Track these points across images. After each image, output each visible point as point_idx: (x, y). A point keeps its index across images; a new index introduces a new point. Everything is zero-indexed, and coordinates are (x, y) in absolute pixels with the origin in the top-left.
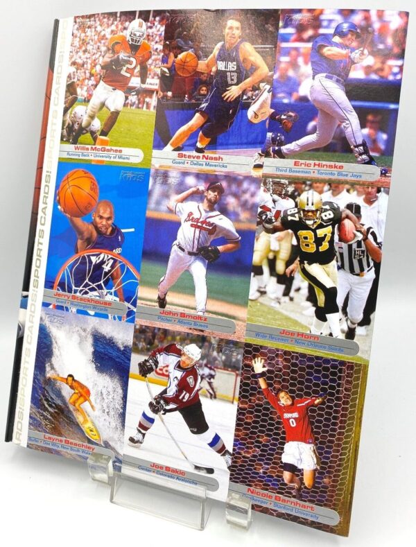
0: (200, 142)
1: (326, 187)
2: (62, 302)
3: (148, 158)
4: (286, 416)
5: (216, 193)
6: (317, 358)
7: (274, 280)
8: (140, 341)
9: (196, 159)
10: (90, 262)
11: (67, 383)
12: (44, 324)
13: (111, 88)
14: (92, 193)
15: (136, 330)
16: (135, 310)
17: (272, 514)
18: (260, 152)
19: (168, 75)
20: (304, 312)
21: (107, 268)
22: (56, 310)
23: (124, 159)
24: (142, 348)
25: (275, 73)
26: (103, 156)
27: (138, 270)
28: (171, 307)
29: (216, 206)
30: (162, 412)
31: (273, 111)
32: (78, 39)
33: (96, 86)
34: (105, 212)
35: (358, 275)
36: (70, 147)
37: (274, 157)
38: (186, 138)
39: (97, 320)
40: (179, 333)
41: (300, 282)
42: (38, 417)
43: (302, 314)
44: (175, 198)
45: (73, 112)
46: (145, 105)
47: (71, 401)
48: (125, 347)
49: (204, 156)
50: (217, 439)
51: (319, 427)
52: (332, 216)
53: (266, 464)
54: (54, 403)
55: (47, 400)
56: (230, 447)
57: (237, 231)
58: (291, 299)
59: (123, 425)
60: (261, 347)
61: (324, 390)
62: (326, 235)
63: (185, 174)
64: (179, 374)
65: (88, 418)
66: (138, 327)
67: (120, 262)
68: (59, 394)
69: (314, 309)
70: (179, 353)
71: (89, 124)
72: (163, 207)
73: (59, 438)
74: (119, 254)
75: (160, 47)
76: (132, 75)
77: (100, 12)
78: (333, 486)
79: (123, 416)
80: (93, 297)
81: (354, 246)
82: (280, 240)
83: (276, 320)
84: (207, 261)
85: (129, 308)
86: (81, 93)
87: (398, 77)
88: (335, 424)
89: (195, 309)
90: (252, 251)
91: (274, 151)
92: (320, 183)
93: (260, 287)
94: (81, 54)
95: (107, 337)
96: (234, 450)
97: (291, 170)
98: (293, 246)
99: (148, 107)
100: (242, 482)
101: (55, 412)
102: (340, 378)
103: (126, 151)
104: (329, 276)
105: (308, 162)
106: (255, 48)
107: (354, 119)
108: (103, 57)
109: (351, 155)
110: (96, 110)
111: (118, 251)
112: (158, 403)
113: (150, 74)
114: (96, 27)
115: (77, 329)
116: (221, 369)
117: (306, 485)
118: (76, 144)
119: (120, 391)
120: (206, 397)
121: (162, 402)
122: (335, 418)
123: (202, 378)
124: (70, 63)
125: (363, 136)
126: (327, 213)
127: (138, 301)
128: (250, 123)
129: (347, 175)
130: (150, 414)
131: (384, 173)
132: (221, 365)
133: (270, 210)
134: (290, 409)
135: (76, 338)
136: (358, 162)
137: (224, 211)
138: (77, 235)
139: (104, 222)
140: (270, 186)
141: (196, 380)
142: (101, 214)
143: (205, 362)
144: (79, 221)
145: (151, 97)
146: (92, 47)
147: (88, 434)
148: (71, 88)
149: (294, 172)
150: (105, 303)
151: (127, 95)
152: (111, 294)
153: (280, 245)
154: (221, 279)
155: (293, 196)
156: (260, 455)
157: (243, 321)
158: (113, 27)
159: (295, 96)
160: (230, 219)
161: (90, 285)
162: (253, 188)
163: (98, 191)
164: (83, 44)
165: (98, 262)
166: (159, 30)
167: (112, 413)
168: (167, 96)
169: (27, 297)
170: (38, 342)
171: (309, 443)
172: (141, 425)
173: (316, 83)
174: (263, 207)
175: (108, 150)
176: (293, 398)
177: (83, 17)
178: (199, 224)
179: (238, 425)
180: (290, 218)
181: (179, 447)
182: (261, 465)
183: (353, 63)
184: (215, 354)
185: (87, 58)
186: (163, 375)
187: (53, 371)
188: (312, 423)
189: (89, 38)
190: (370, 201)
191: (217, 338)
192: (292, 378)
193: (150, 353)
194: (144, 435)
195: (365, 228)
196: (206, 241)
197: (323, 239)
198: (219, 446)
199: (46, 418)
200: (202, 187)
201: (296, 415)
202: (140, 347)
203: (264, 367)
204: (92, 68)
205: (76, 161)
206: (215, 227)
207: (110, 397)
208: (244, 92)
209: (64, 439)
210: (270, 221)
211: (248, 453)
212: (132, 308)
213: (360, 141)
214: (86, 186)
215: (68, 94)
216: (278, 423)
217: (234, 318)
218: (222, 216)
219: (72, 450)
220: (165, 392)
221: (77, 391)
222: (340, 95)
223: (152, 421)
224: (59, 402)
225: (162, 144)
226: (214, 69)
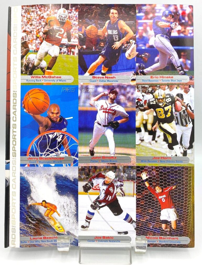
0: (103, 70)
1: (167, 87)
2: (34, 162)
3: (76, 80)
4: (160, 197)
5: (114, 95)
6: (171, 167)
7: (147, 133)
8: (82, 175)
9: (102, 79)
10: (49, 138)
11: (42, 206)
12: (23, 176)
13: (50, 44)
14: (45, 101)
15: (79, 170)
16: (78, 159)
17: (159, 246)
18: (134, 73)
19: (83, 37)
20: (163, 147)
21: (59, 140)
22: (30, 167)
23: (63, 81)
24: (84, 178)
25: (137, 35)
26: (50, 81)
27: (77, 138)
28: (97, 154)
29: (115, 101)
30: (98, 208)
31: (138, 53)
32: (26, 18)
34: (54, 110)
35: (185, 126)
36: (29, 77)
37: (141, 75)
38: (96, 69)
39: (57, 168)
40: (103, 167)
41: (159, 133)
42: (26, 228)
43: (162, 148)
44: (93, 99)
45: (28, 58)
46: (72, 53)
47: (46, 214)
48: (74, 179)
49: (106, 77)
50: (128, 216)
51: (176, 200)
52: (171, 100)
53: (153, 223)
54: (35, 218)
55: (30, 217)
56: (134, 219)
57: (127, 112)
58: (156, 142)
59: (77, 220)
60: (144, 167)
61: (176, 182)
62: (169, 109)
63: (97, 86)
64: (105, 187)
65: (57, 221)
66: (80, 168)
67: (67, 135)
68: (38, 212)
69: (167, 144)
70: (104, 177)
71: (39, 64)
72: (87, 104)
73: (40, 237)
74: (66, 131)
76: (62, 37)
77: (39, 4)
78: (185, 226)
79: (77, 215)
80: (53, 156)
81: (182, 113)
82: (148, 114)
83: (150, 152)
84: (113, 129)
85: (74, 159)
86: (32, 47)
87: (192, 35)
88: (183, 197)
89: (109, 153)
90: (134, 121)
91: (140, 72)
92: (164, 85)
93: (141, 138)
94: (29, 26)
95: (64, 176)
96: (137, 219)
97: (149, 81)
98: (154, 116)
99: (73, 54)
100: (142, 234)
101: (36, 223)
102: (183, 175)
103: (63, 77)
104: (172, 128)
105: (157, 76)
106: (126, 23)
107: (175, 54)
108: (44, 28)
109: (176, 72)
110: (43, 56)
111: (65, 130)
112: (95, 204)
113: (72, 37)
114: (37, 12)
115: (45, 175)
116: (126, 181)
117: (173, 228)
118: (32, 75)
119: (74, 203)
120: (120, 196)
121: (97, 203)
122: (183, 194)
123: (117, 187)
125: (180, 62)
126: (168, 99)
127: (79, 154)
128: (127, 60)
129: (175, 81)
130: (92, 211)
131: (191, 78)
132: (126, 179)
133: (141, 100)
134: (161, 194)
135: (45, 180)
136: (180, 74)
137: (119, 103)
138: (39, 125)
139: (55, 115)
141: (114, 189)
142: (52, 111)
143: (117, 179)
144: (39, 117)
145: (74, 48)
146: (36, 22)
147: (57, 230)
149: (151, 81)
150: (61, 158)
151: (61, 48)
152: (63, 153)
153: (148, 116)
154: (122, 136)
155: (152, 93)
156: (150, 219)
157: (134, 155)
158: (48, 12)
159: (147, 45)
160: (122, 107)
161: (50, 150)
162: (132, 90)
163: (49, 99)
164: (29, 20)
166: (75, 14)
167: (70, 215)
168: (83, 48)
170: (20, 187)
171: (172, 208)
172: (87, 218)
173: (157, 39)
174: (138, 99)
175: (53, 77)
176: (162, 188)
177: (27, 6)
178: (107, 111)
179: (137, 207)
181: (108, 224)
182: (151, 224)
183: (172, 29)
184: (122, 174)
185: (33, 28)
186: (97, 189)
187: (32, 201)
188: (173, 198)
189: (33, 18)
190: (186, 92)
191: (122, 166)
192: (161, 179)
193: (89, 180)
194: (89, 222)
195: (186, 104)
196: (112, 119)
197: (168, 111)
198: (129, 219)
199: (30, 228)
200: (107, 92)
201: (164, 196)
202: (83, 178)
203: (147, 176)
204: (37, 34)
205: (33, 84)
206: (115, 111)
207: (69, 207)
208: (123, 45)
209: (42, 237)
210: (142, 106)
211: (144, 219)
212: (76, 158)
213: (179, 65)
214: (41, 98)
215: (23, 48)
216: (157, 202)
217: (130, 155)
218: (118, 106)
219: (48, 241)
220: (99, 198)
221: (48, 208)
222: (168, 44)
223: (93, 214)
224: (38, 217)
225: (83, 72)
226: (106, 34)
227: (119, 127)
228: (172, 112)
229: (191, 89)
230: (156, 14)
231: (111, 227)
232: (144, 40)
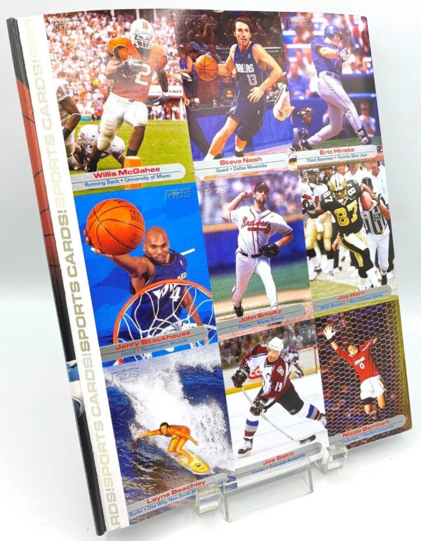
0: (238, 145)
1: (347, 169)
2: (131, 353)
3: (190, 173)
4: (356, 363)
5: (263, 193)
6: (367, 308)
7: (325, 257)
8: (227, 356)
9: (237, 164)
10: (155, 298)
11: (162, 434)
12: (112, 385)
13: (126, 100)
14: (134, 222)
15: (221, 348)
16: (215, 328)
17: (364, 443)
18: (291, 147)
19: (190, 80)
20: (351, 276)
21: (175, 298)
22: (124, 365)
23: (164, 177)
24: (231, 362)
25: (288, 73)
26: (137, 179)
27: (209, 289)
28: (248, 312)
29: (265, 205)
30: (264, 410)
31: (293, 108)
32: (59, 44)
33: (105, 99)
34: (157, 240)
35: (380, 233)
36: (90, 176)
37: (304, 150)
38: (224, 144)
39: (179, 354)
40: (261, 333)
41: (344, 253)
42: (136, 486)
43: (350, 278)
44: (227, 207)
45: (79, 134)
46: (173, 115)
47: (171, 448)
48: (215, 368)
49: (244, 159)
50: (312, 408)
51: (379, 360)
52: (355, 191)
53: (351, 408)
54: (151, 462)
55: (142, 463)
57: (288, 224)
58: (340, 269)
59: (230, 443)
60: (327, 316)
61: (377, 330)
62: (354, 208)
63: (231, 180)
64: (270, 370)
65: (193, 456)
66: (222, 344)
67: (188, 287)
68: (155, 449)
69: (357, 270)
70: (265, 351)
71: (108, 145)
72: (218, 219)
73: (165, 493)
74: (185, 279)
75: (175, 51)
76: (150, 83)
77: (85, 10)
78: (397, 398)
79: (228, 435)
80: (168, 333)
81: (373, 211)
82: (323, 222)
83: (333, 290)
84: (269, 259)
85: (209, 329)
86: (85, 109)
87: (371, 71)
88: (389, 352)
89: (269, 306)
90: (303, 238)
91: (302, 144)
92: (342, 166)
93: (316, 267)
94: (69, 62)
95: (194, 366)
96: (326, 410)
97: (319, 160)
98: (333, 224)
99: (177, 116)
100: (337, 432)
101: (155, 470)
102: (385, 317)
103: (164, 168)
104: (361, 240)
105: (330, 149)
106: (267, 50)
107: (352, 107)
108: (106, 65)
109: (356, 139)
110: (114, 128)
111: (183, 276)
112: (258, 404)
113: (170, 81)
114: (83, 29)
115: (158, 373)
116: (302, 349)
117: (381, 407)
118: (95, 171)
119: (220, 412)
120: (296, 378)
121: (261, 402)
122: (388, 348)
123: (289, 364)
124: (56, 75)
125: (361, 121)
126: (351, 190)
127: (217, 319)
129: (358, 156)
130: (253, 418)
131: (379, 150)
132: (301, 345)
133: (310, 198)
134: (357, 357)
135: (159, 383)
136: (362, 144)
137: (273, 208)
138: (129, 274)
139: (159, 251)
140: (306, 176)
141: (284, 368)
142: (153, 243)
143: (288, 348)
144: (126, 259)
145: (178, 106)
146: (84, 54)
147: (196, 472)
148: (66, 106)
149: (323, 160)
150: (184, 334)
151: (150, 106)
152: (187, 322)
153: (324, 226)
154: (285, 270)
155: (325, 182)
156: (345, 404)
157: (309, 301)
158: (110, 28)
159: (308, 93)
160: (280, 214)
161: (161, 322)
162: (292, 181)
163: (142, 218)
164: (68, 49)
165: (163, 295)
166: (168, 33)
167: (217, 437)
168: (194, 103)
169: (76, 365)
170: (111, 409)
171: (376, 375)
172: (248, 434)
173: (321, 80)
174: (305, 196)
175: (143, 171)
176: (358, 347)
177: (58, 15)
178: (255, 226)
179: (324, 389)
180: (326, 201)
181: (284, 433)
182: (348, 410)
183: (343, 61)
184: (294, 338)
185: (81, 67)
186: (256, 377)
187: (140, 430)
188: (375, 359)
189: (76, 42)
190: (375, 174)
191: (293, 324)
192: (355, 332)
193: (240, 363)
194: (251, 441)
195: (377, 195)
196: (265, 240)
197: (352, 212)
198: (315, 413)
199: (144, 482)
200: (249, 190)
201: (363, 359)
202: (229, 362)
203: (333, 332)
204: (93, 79)
205: (101, 191)
206: (269, 225)
207: (212, 423)
208: (266, 93)
209: (170, 491)
210: (312, 208)
211: (337, 406)
212: (212, 327)
213: (360, 127)
214: (125, 218)
215: (65, 113)
216: (352, 371)
217: (302, 301)
218: (273, 214)
219: (181, 496)
220: (262, 391)
221: (174, 436)
222: (339, 89)
223: (256, 424)
224: (157, 458)
225: (202, 154)
226: (234, 72)
227: (279, 255)
228: (358, 213)
229: (381, 167)
230: (316, 33)
231: (288, 436)
232: (302, 83)
